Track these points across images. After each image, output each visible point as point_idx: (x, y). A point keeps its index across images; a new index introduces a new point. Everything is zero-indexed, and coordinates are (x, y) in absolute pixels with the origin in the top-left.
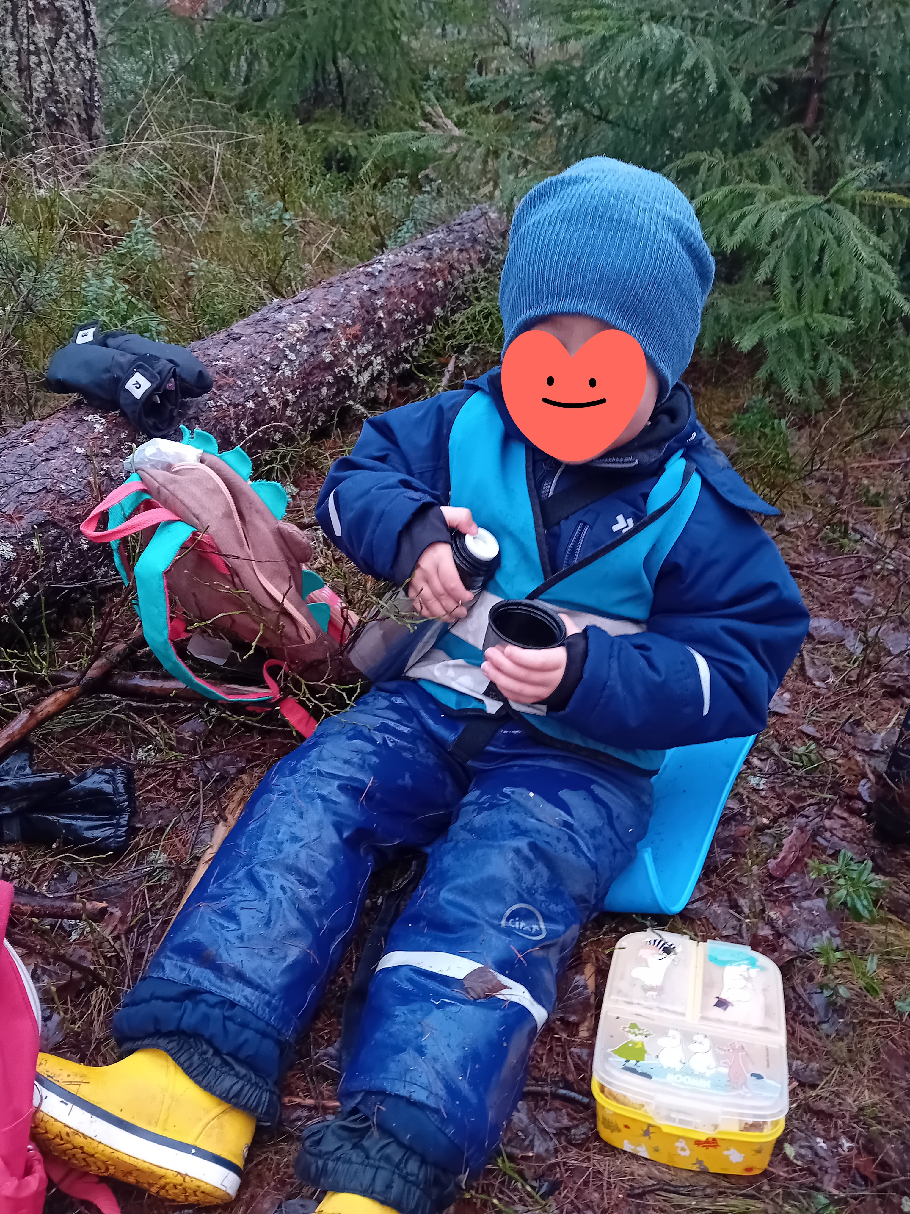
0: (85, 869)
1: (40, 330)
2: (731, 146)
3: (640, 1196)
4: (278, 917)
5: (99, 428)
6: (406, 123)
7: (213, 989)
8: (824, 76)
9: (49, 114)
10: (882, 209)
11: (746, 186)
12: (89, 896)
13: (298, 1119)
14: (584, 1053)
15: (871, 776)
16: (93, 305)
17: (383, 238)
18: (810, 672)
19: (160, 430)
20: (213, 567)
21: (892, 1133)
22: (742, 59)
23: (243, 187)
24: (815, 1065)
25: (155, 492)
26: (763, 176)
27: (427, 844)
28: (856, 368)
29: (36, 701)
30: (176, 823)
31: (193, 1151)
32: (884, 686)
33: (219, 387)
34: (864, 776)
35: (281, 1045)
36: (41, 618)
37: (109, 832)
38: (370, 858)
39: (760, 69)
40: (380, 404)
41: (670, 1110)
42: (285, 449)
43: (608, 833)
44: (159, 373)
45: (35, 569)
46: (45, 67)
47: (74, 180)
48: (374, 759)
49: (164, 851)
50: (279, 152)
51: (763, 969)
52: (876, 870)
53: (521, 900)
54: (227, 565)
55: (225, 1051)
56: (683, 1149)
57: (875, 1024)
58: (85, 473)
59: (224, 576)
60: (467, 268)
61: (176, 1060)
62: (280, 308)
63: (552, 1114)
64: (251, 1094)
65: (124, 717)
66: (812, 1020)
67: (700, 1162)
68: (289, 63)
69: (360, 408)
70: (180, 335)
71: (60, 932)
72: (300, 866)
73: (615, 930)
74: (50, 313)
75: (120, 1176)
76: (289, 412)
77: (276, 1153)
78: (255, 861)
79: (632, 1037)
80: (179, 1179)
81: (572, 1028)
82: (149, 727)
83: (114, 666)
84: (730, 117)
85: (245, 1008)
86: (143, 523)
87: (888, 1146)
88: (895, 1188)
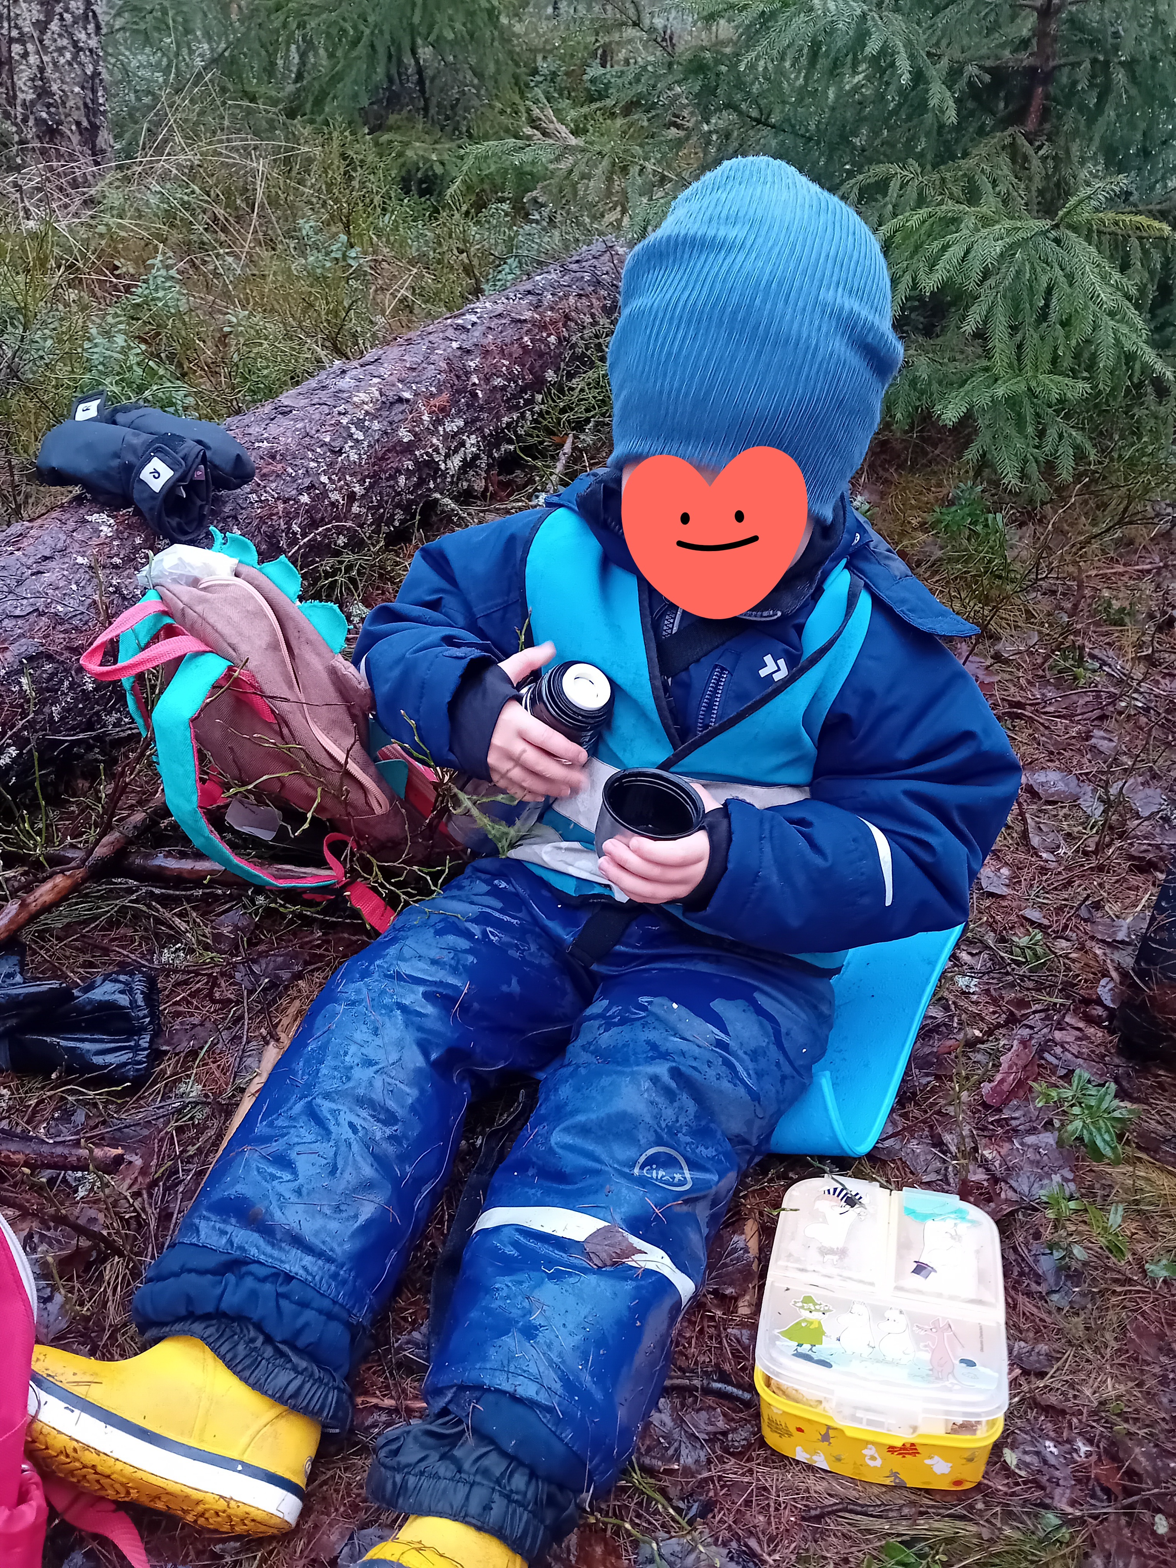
0: (95, 1105)
1: (31, 405)
2: (930, 156)
3: (818, 1518)
4: (346, 1163)
5: (106, 531)
6: (507, 131)
7: (262, 1258)
8: (1052, 64)
9: (39, 121)
10: (1126, 238)
11: (949, 207)
12: (100, 1141)
13: (375, 1425)
14: (746, 1333)
15: (1114, 974)
16: (99, 371)
17: (478, 281)
18: (1035, 841)
19: (186, 533)
20: (255, 713)
21: (1141, 1433)
22: (944, 43)
23: (294, 216)
24: (1043, 1348)
25: (178, 615)
26: (972, 196)
27: (541, 1068)
28: (1094, 446)
29: (28, 888)
30: (213, 1045)
31: (240, 1468)
32: (1131, 857)
33: (264, 476)
34: (1105, 974)
35: (353, 1329)
36: (34, 780)
37: (124, 1057)
38: (466, 1085)
39: (967, 55)
40: (476, 497)
41: (856, 1408)
42: (352, 557)
43: (774, 1053)
44: (184, 458)
45: (24, 714)
46: (33, 59)
47: (73, 209)
48: (471, 959)
49: (198, 1080)
50: (342, 170)
51: (975, 1223)
52: (1122, 1094)
53: (660, 1142)
54: (273, 712)
55: (278, 1338)
56: (873, 1458)
57: (1120, 1294)
58: (89, 590)
59: (269, 725)
60: (588, 320)
61: (215, 1350)
62: (344, 372)
63: (704, 1415)
64: (313, 1393)
65: (145, 909)
66: (1039, 1289)
67: (895, 1475)
68: (354, 54)
69: (448, 502)
70: (214, 411)
71: (63, 1187)
72: (374, 1096)
73: (784, 1176)
74: (43, 383)
75: (145, 1501)
76: (355, 509)
77: (346, 1469)
78: (316, 1090)
79: (805, 1314)
80: (222, 1504)
81: (728, 1303)
82: (177, 921)
83: (129, 842)
84: (928, 118)
85: (304, 1282)
86: (162, 655)
87: (1137, 1450)
88: (1146, 1503)
